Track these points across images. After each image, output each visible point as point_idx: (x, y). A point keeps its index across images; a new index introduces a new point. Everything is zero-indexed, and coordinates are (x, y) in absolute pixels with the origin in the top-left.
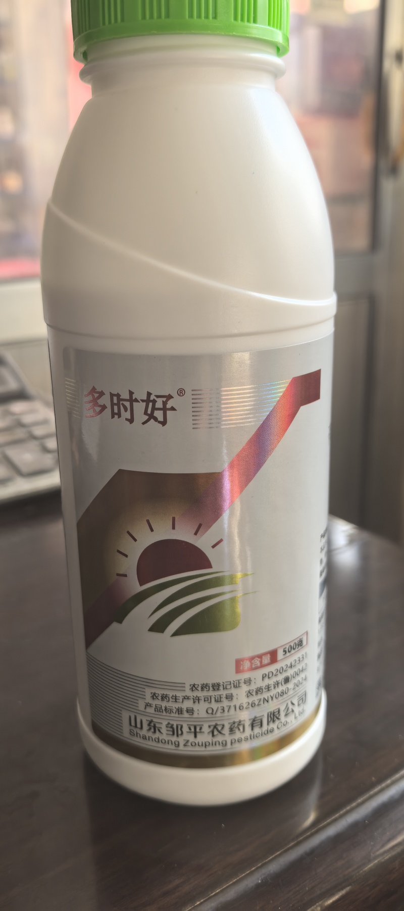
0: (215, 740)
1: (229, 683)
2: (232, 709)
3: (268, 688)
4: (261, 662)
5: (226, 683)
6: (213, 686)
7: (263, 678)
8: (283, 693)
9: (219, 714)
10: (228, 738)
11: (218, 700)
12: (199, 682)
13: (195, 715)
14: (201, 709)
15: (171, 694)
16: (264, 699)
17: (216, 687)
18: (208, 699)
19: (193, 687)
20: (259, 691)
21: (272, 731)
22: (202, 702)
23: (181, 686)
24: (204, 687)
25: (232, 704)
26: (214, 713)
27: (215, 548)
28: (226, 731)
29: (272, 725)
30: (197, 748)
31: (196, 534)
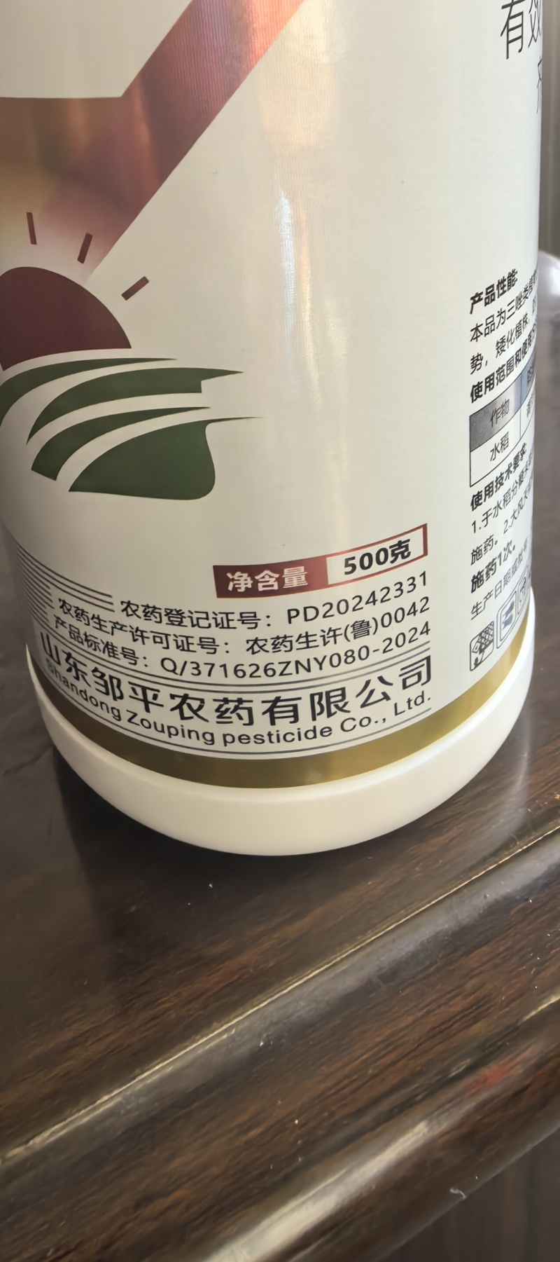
0: (188, 725)
1: (204, 616)
2: (218, 671)
3: (307, 639)
4: (280, 581)
5: (195, 616)
6: (169, 613)
7: (290, 618)
8: (350, 656)
9: (187, 675)
10: (219, 730)
11: (184, 646)
12: (139, 600)
13: (139, 667)
14: (150, 654)
15: (91, 610)
16: (297, 663)
17: (175, 616)
18: (161, 639)
19: (128, 607)
20: (279, 642)
21: (327, 731)
22: (149, 642)
23: (103, 599)
24: (150, 611)
25: (218, 659)
26: (178, 671)
27: (132, 298)
28: (209, 711)
29: (322, 721)
30: (152, 732)
31: (82, 258)
